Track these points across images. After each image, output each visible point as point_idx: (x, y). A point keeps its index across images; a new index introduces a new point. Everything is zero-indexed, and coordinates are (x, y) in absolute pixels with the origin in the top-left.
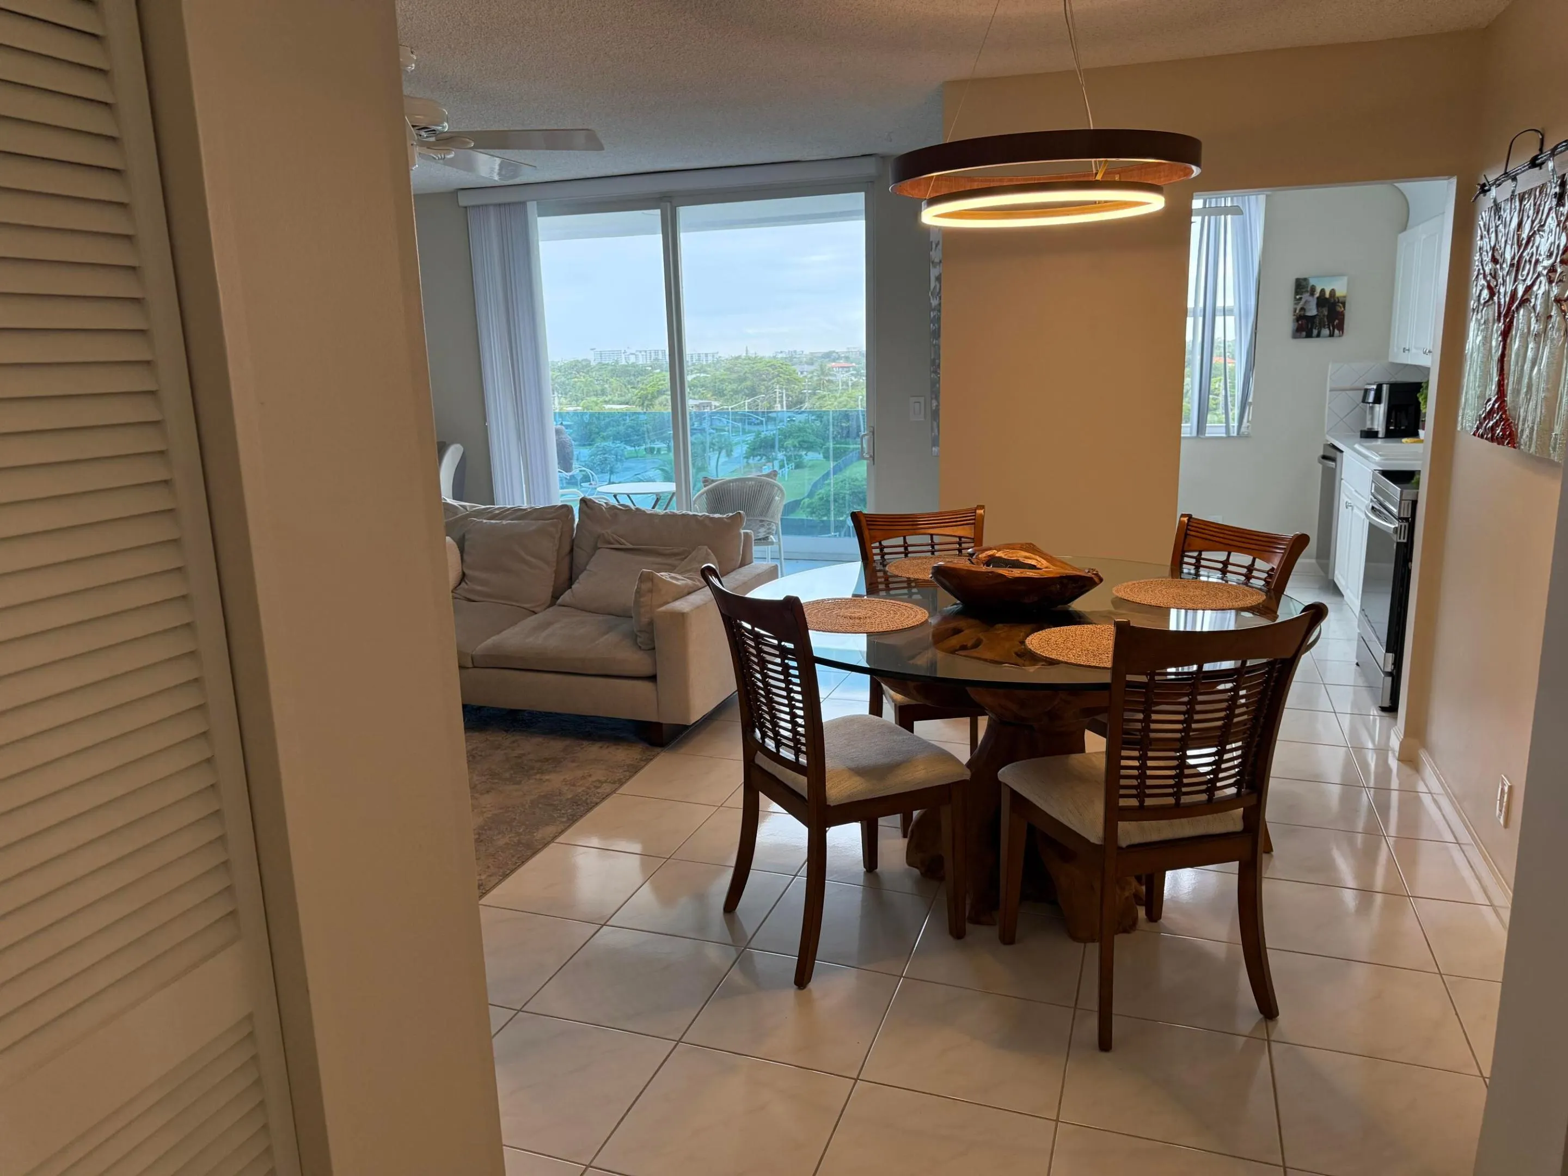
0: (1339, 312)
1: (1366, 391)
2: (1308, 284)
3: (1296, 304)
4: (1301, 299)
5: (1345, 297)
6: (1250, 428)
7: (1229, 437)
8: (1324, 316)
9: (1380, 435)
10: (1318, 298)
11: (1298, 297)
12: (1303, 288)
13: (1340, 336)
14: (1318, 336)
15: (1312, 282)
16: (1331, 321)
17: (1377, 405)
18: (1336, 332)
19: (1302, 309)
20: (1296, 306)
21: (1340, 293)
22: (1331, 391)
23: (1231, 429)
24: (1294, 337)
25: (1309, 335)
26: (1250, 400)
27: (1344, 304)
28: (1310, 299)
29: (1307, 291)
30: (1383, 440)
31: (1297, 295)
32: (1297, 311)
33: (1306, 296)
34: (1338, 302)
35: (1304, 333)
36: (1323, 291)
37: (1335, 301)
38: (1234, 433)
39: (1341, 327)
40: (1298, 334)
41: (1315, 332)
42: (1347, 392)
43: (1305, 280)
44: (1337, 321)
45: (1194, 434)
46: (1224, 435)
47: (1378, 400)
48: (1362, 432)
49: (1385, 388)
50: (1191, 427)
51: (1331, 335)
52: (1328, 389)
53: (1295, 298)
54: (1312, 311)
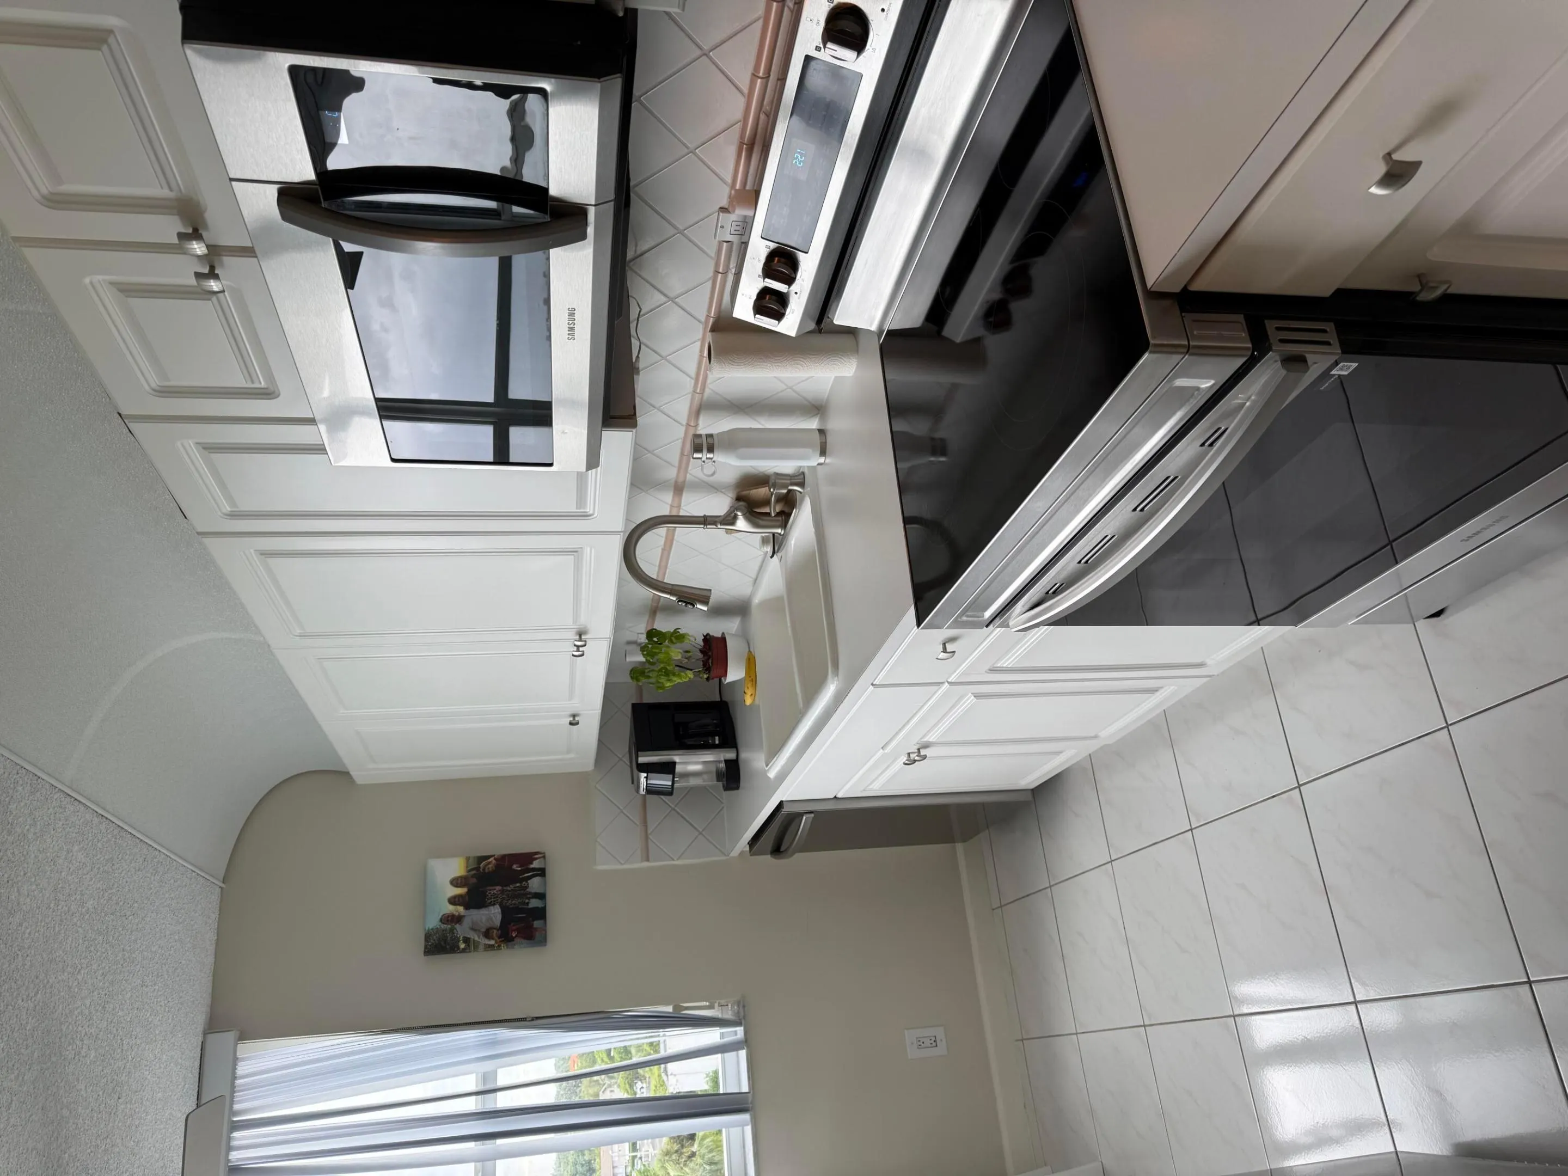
0: (497, 866)
1: (650, 791)
2: (437, 930)
3: (476, 947)
4: (466, 940)
5: (468, 859)
6: (723, 1002)
7: (745, 1043)
8: (502, 892)
9: (731, 755)
10: (467, 907)
11: (462, 946)
12: (445, 941)
13: (544, 857)
14: (542, 896)
15: (433, 922)
16: (515, 878)
17: (679, 768)
18: (535, 864)
19: (487, 934)
20: (481, 947)
21: (457, 868)
22: (648, 860)
23: (727, 1039)
24: (543, 941)
25: (541, 914)
26: (669, 1009)
27: (481, 859)
28: (467, 923)
29: (452, 930)
30: (741, 750)
31: (458, 948)
32: (492, 942)
33: (462, 930)
34: (477, 869)
35: (537, 924)
36: (453, 901)
37: (473, 876)
38: (739, 1032)
39: (526, 859)
40: (537, 934)
41: (534, 903)
42: (649, 832)
43: (428, 936)
44: (515, 867)
45: (746, 1117)
46: (743, 1053)
47: (668, 768)
48: (727, 788)
49: (643, 759)
50: (728, 1126)
51: (542, 872)
52: (646, 864)
53: (464, 951)
54: (494, 914)
